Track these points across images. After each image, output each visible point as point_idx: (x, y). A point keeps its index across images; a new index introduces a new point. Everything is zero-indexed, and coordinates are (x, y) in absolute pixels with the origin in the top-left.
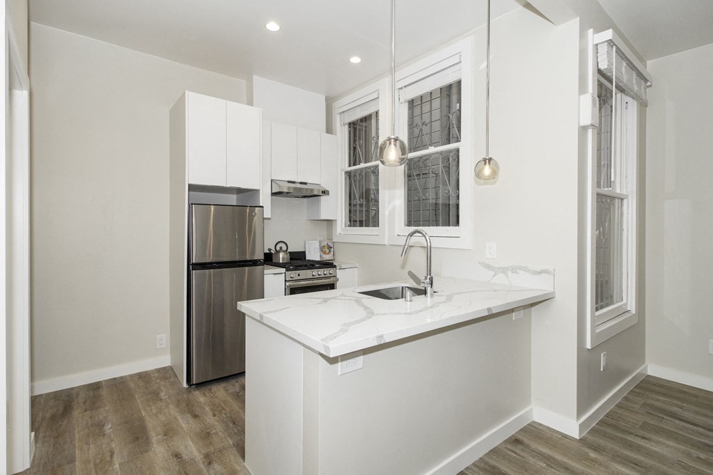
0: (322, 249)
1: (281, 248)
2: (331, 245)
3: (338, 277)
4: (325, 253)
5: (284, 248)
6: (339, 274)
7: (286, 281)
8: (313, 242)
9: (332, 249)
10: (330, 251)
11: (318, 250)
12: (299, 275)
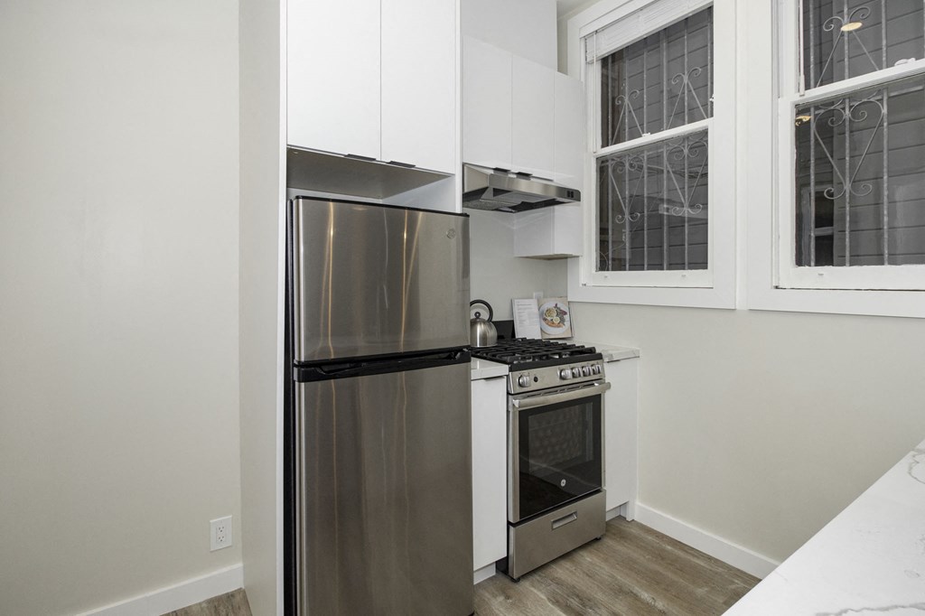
0: (544, 316)
1: (478, 314)
2: (564, 308)
3: (607, 380)
4: (552, 324)
5: (485, 315)
6: (610, 372)
7: (508, 394)
8: (527, 301)
9: (567, 317)
10: (562, 321)
11: (536, 319)
12: (536, 380)
